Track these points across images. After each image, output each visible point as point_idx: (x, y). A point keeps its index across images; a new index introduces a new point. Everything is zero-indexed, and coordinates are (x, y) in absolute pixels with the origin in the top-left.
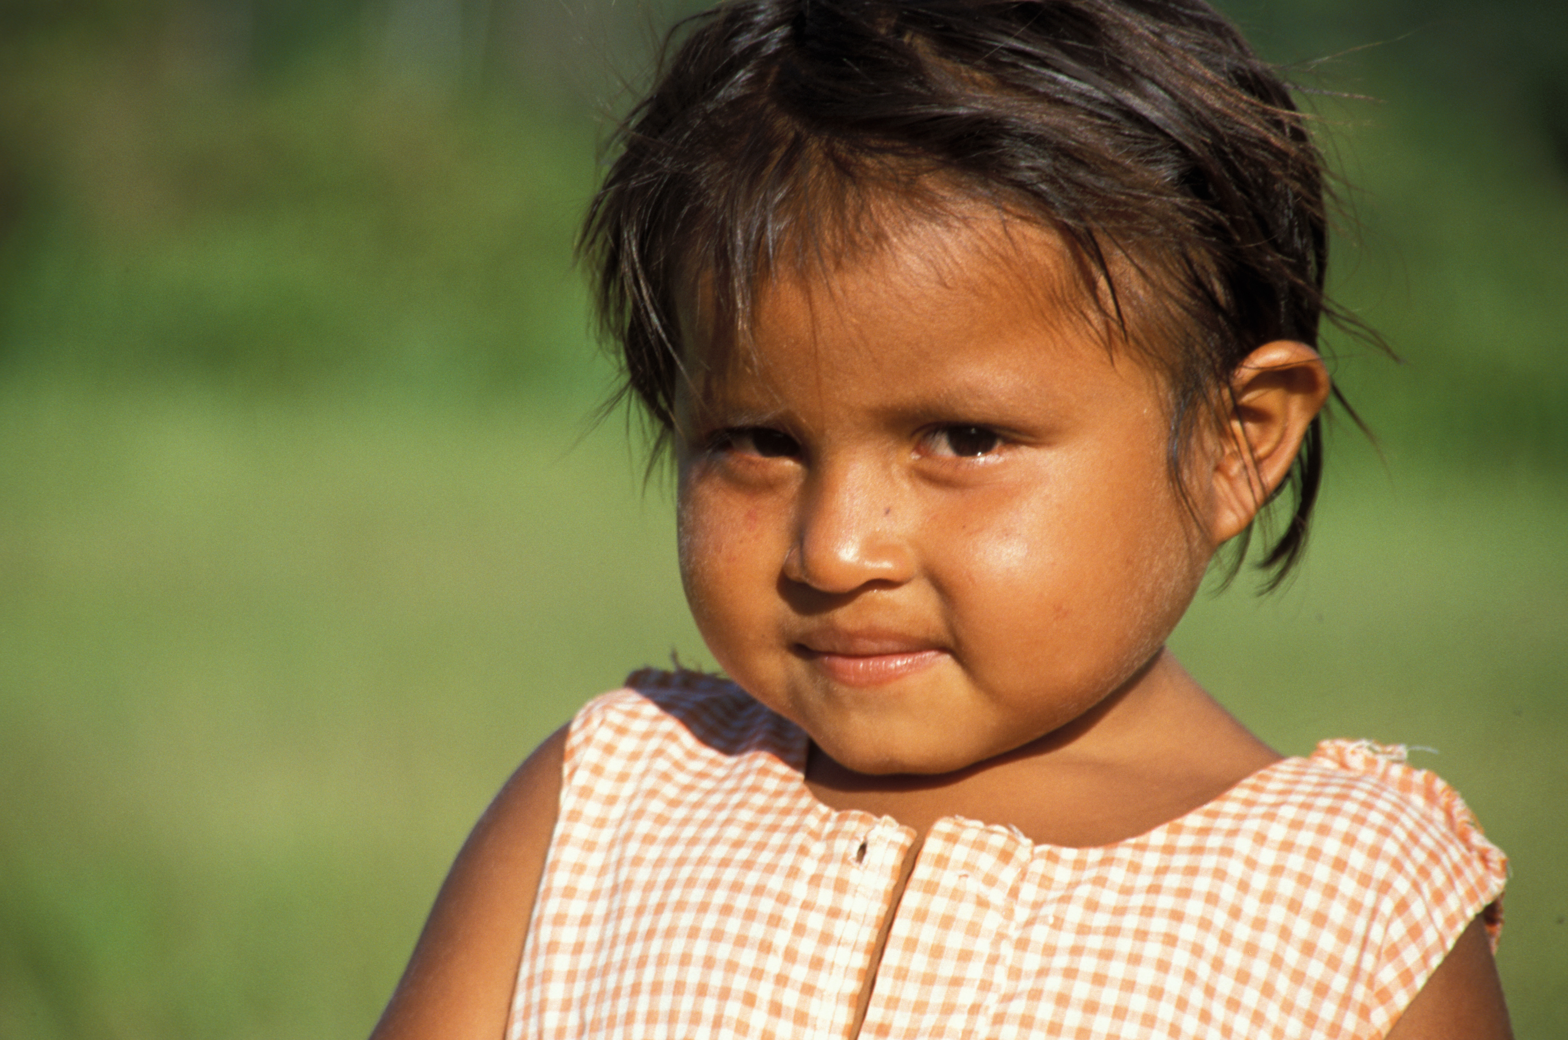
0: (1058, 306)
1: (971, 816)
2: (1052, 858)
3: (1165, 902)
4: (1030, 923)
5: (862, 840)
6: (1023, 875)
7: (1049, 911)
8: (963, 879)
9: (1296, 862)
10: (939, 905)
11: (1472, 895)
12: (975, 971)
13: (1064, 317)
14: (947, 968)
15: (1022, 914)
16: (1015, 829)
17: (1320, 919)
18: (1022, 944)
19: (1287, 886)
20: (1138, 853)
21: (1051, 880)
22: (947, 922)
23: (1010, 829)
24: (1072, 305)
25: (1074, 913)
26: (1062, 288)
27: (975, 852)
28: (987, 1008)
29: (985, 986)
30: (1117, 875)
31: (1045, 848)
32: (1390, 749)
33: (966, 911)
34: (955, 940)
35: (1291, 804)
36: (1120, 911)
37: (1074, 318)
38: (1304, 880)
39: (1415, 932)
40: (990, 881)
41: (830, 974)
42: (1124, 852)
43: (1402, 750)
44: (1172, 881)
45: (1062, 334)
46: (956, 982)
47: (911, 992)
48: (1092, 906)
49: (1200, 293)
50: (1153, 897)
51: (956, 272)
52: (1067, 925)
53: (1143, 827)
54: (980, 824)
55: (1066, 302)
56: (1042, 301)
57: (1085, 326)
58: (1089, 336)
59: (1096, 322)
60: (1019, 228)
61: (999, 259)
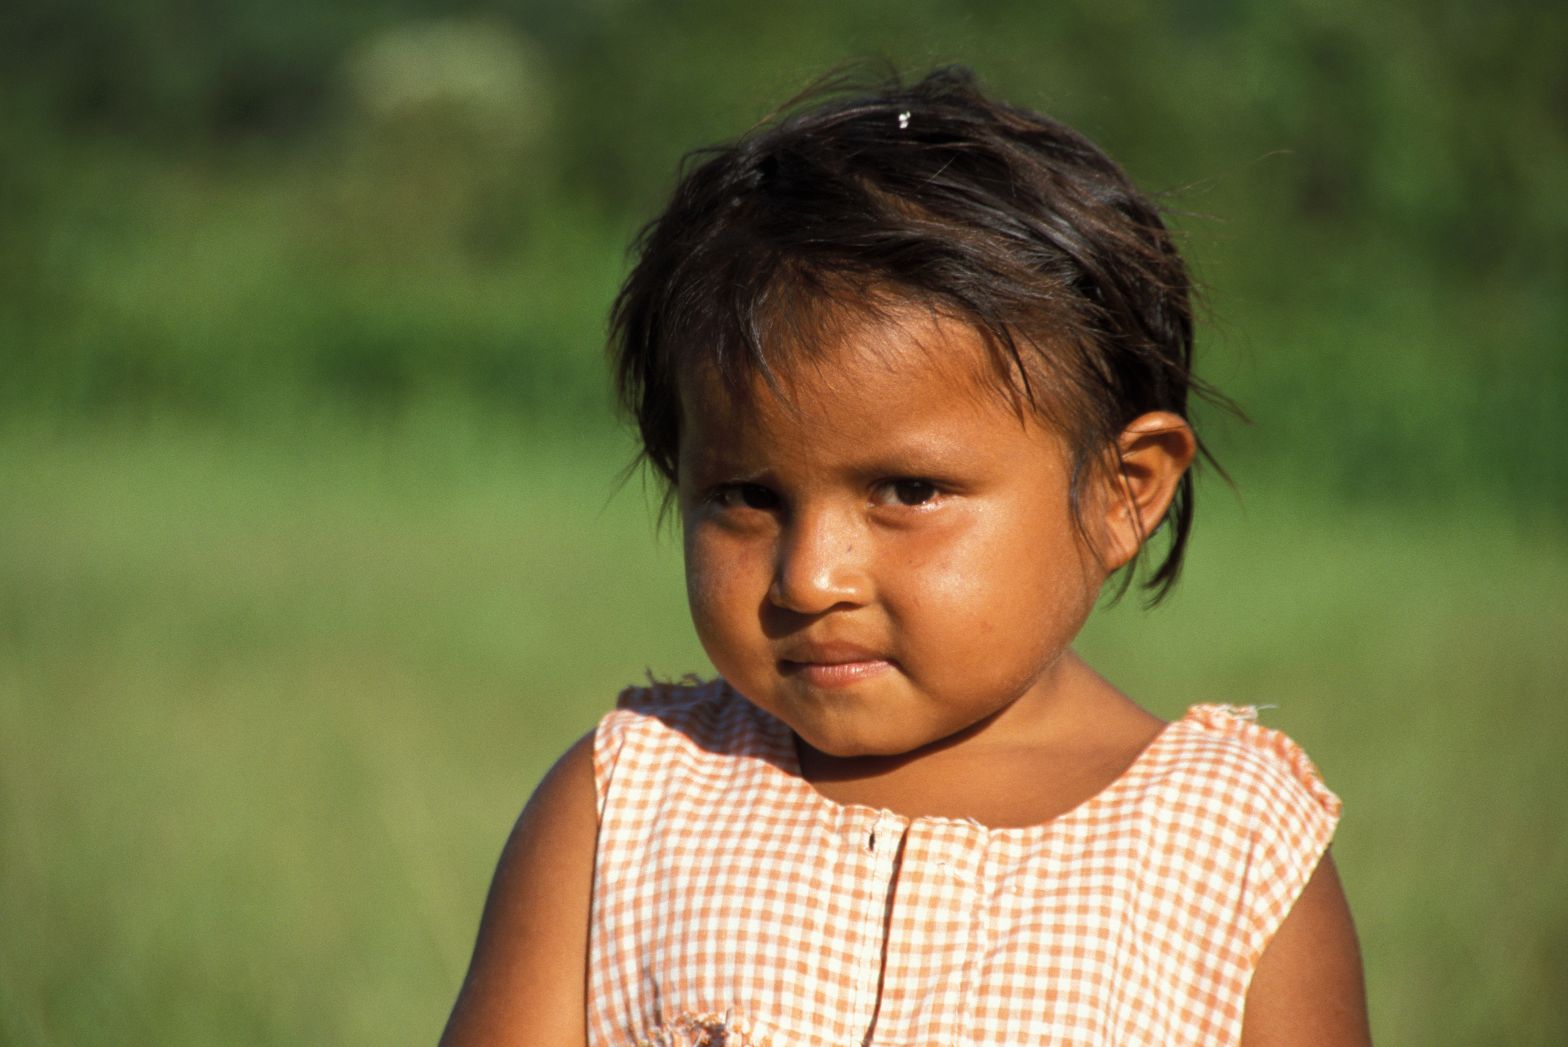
0: (980, 385)
1: (937, 815)
2: (1005, 839)
3: (1098, 862)
4: (997, 893)
5: (871, 832)
6: (986, 855)
7: (1010, 882)
8: (941, 866)
9: (1187, 820)
10: (926, 890)
11: (1319, 836)
12: (962, 937)
13: (985, 394)
14: (940, 939)
15: (990, 887)
16: (973, 820)
17: (1209, 865)
18: (994, 911)
19: (1182, 840)
20: (1070, 827)
21: (1007, 857)
22: (934, 902)
23: (969, 821)
24: (990, 384)
25: (1030, 882)
26: (983, 371)
27: (946, 844)
28: (976, 963)
29: (972, 947)
30: (1057, 846)
31: (998, 831)
32: (1243, 709)
33: (947, 892)
34: (942, 916)
35: (1180, 770)
36: (1064, 875)
37: (993, 395)
38: (1195, 833)
39: (1281, 871)
40: (962, 864)
41: (863, 944)
42: (1059, 827)
43: (1251, 710)
44: (1100, 846)
46: (949, 948)
47: (915, 961)
48: (1043, 874)
49: (1092, 373)
50: (1087, 860)
51: (899, 359)
52: (1026, 893)
53: (1069, 806)
54: (945, 820)
55: (986, 382)
56: (967, 382)
57: (1002, 401)
58: (1006, 408)
59: (1010, 397)
60: (948, 325)
61: (933, 349)
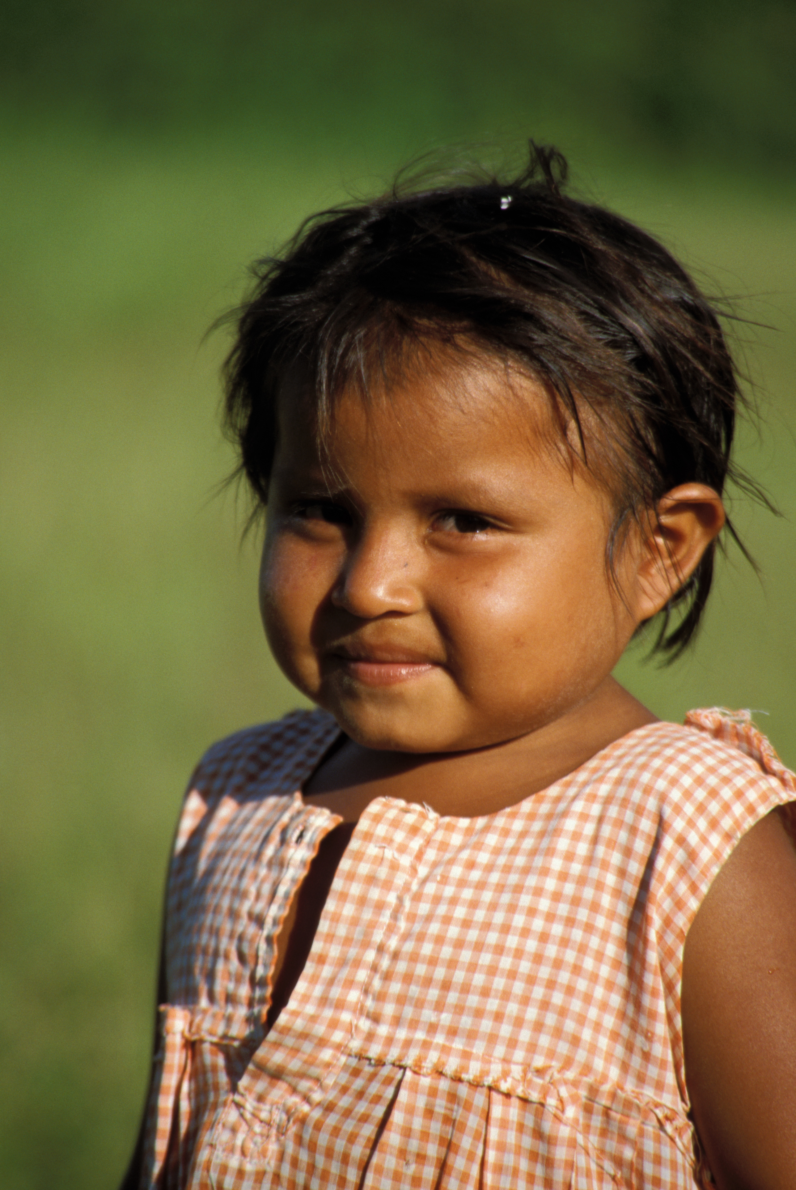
0: (540, 437)
1: (396, 798)
2: (451, 826)
3: (520, 860)
4: (426, 879)
8: (382, 849)
10: (364, 869)
12: (385, 917)
13: (543, 446)
14: (367, 914)
15: (423, 872)
16: (427, 806)
18: (418, 896)
20: (510, 819)
21: (447, 845)
22: (369, 880)
23: (423, 807)
24: (548, 438)
25: (457, 871)
27: (393, 829)
30: (491, 840)
32: (737, 713)
33: (383, 872)
34: (374, 893)
36: (489, 869)
43: (745, 713)
44: (528, 843)
45: (540, 457)
46: (372, 925)
47: (342, 930)
48: (470, 865)
49: (640, 443)
50: (513, 856)
51: (472, 403)
52: (450, 881)
54: (402, 804)
55: (545, 435)
56: (528, 432)
57: (557, 454)
58: (559, 461)
59: (564, 453)
60: (518, 380)
61: (502, 399)
